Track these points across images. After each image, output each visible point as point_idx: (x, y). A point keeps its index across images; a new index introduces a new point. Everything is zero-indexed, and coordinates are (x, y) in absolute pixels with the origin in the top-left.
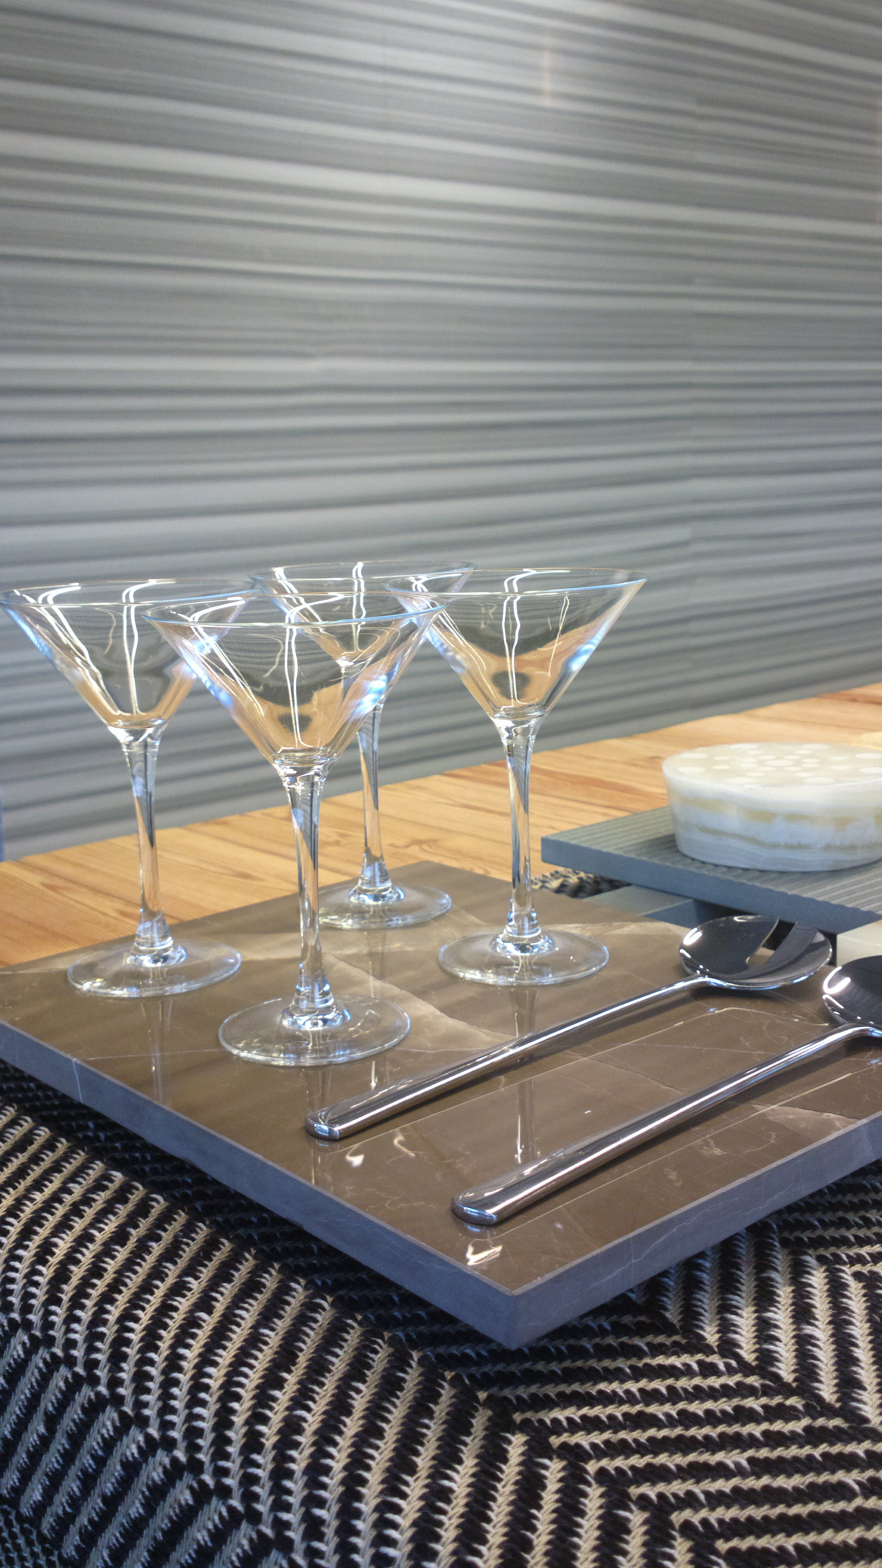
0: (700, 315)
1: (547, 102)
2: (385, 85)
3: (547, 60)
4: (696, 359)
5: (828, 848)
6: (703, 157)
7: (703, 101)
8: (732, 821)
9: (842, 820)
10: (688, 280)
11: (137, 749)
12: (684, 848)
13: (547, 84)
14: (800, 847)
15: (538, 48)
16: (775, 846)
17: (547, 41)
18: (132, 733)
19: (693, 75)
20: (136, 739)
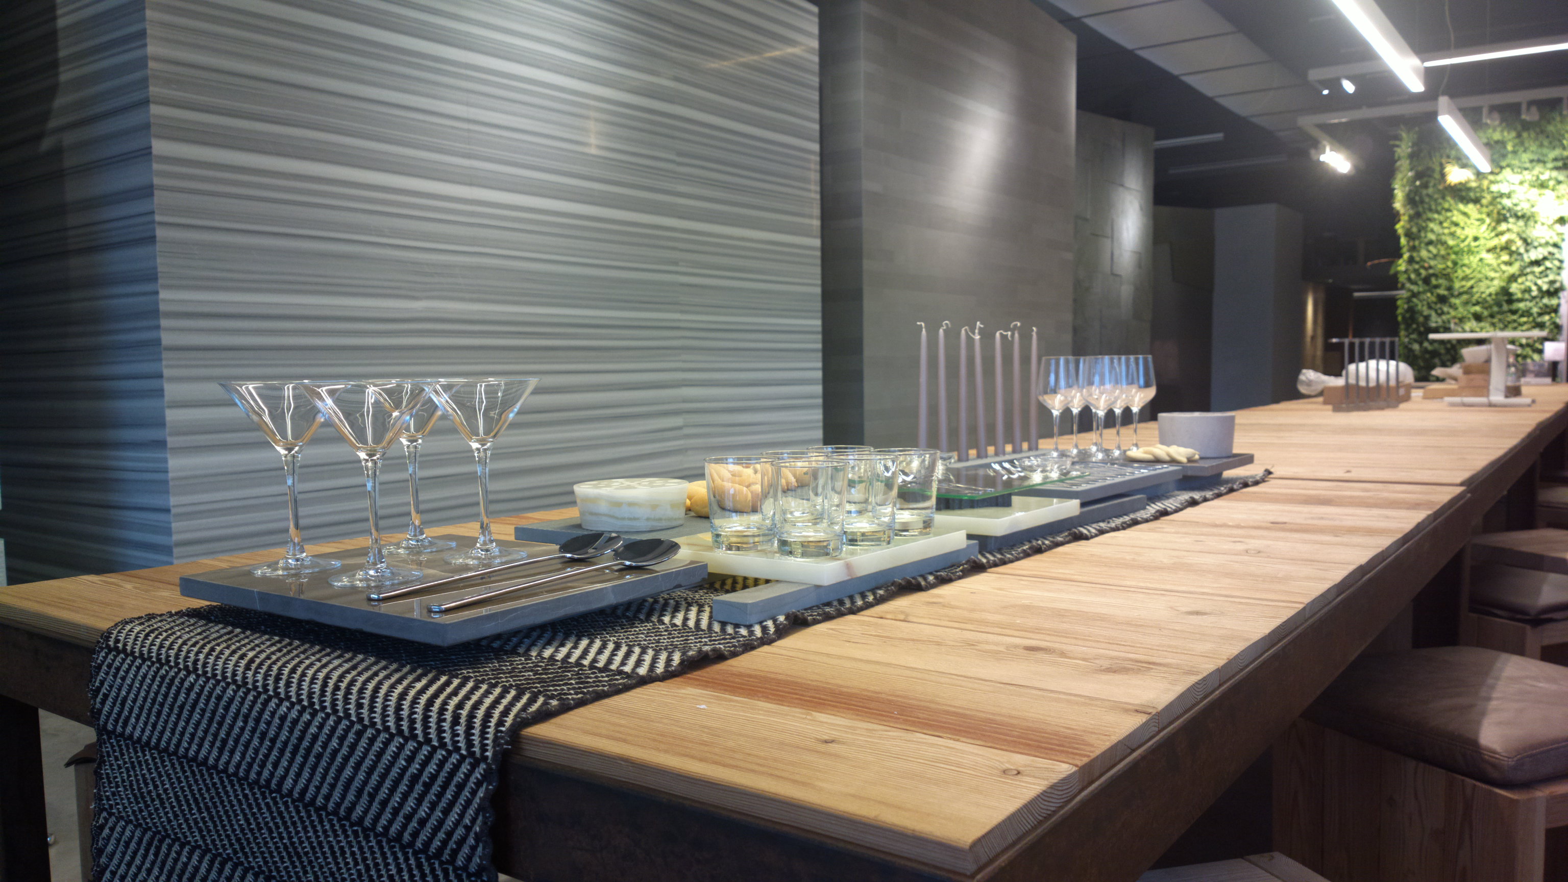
0: (683, 285)
1: (593, 151)
2: (469, 130)
3: (591, 125)
4: (682, 312)
5: (648, 519)
6: (682, 188)
7: (680, 154)
8: (603, 508)
9: (654, 506)
10: (675, 263)
11: (289, 458)
12: (584, 527)
13: (593, 140)
14: (635, 519)
15: (587, 118)
16: (623, 519)
17: (592, 114)
18: (286, 449)
19: (673, 137)
20: (290, 452)
